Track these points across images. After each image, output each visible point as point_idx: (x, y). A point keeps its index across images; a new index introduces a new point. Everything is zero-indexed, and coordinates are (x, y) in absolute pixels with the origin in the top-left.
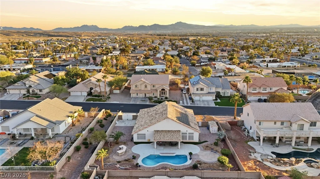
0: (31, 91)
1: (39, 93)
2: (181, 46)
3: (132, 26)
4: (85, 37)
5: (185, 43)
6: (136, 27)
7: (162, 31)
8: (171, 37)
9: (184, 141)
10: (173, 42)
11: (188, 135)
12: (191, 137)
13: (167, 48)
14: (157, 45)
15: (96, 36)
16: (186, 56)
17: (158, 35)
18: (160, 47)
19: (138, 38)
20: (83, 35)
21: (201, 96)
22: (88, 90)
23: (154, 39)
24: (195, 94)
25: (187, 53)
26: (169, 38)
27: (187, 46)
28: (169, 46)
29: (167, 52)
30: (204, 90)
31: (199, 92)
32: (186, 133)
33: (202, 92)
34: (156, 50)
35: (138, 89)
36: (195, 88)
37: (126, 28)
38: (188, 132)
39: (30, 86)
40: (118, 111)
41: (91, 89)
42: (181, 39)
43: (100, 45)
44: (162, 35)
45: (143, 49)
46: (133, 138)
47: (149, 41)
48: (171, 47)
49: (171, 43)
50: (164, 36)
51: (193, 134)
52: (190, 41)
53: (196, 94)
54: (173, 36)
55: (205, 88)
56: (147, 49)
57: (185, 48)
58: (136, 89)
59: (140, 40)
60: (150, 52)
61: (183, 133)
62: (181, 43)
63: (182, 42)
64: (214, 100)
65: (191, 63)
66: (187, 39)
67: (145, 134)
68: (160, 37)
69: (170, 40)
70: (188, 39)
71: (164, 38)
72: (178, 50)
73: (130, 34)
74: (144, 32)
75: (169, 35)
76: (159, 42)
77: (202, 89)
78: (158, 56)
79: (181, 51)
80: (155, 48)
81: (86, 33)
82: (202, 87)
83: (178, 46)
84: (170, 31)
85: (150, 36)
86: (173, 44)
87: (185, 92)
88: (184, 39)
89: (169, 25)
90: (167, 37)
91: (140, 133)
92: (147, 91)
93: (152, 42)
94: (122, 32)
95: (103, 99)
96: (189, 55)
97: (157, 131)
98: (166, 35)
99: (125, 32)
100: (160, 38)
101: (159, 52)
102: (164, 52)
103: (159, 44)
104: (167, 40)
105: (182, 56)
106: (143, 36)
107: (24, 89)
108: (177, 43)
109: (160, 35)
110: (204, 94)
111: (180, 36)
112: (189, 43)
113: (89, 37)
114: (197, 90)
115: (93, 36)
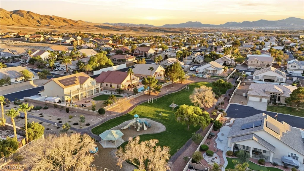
0: (195, 61)
1: (199, 62)
2: (289, 43)
3: (235, 22)
4: (193, 33)
5: (294, 40)
6: (240, 23)
7: (269, 28)
8: (279, 34)
9: (278, 81)
10: (281, 39)
11: (280, 79)
12: (282, 80)
13: (273, 43)
14: (263, 41)
15: (202, 32)
16: (291, 51)
17: (263, 32)
18: (266, 43)
19: (242, 34)
20: (191, 31)
21: (293, 70)
22: (224, 62)
23: (259, 35)
25: (292, 49)
26: (276, 34)
27: (295, 43)
28: (275, 42)
29: (273, 47)
30: (296, 67)
31: (293, 68)
32: (279, 78)
33: (294, 68)
34: (262, 45)
36: (290, 66)
37: (228, 24)
38: (280, 78)
39: (194, 59)
41: (225, 62)
42: (290, 36)
43: (211, 40)
44: (269, 32)
45: (250, 44)
46: (253, 78)
47: (255, 37)
48: (277, 43)
49: (278, 40)
50: (271, 32)
51: (283, 78)
52: (300, 39)
54: (282, 32)
55: (297, 66)
56: (253, 44)
57: (292, 44)
59: (245, 36)
60: (256, 46)
61: (277, 78)
62: (288, 40)
63: (290, 39)
64: (302, 74)
65: (294, 56)
66: (297, 36)
67: (259, 77)
68: (266, 33)
69: (277, 37)
70: (299, 37)
71: (271, 35)
72: (284, 46)
73: (235, 31)
74: (247, 28)
75: (276, 32)
76: (265, 38)
78: (264, 49)
79: (287, 47)
80: (261, 44)
81: (192, 30)
82: (295, 65)
83: (285, 43)
84: (279, 27)
85: (255, 33)
86: (280, 41)
87: (283, 69)
88: (293, 36)
89: (278, 21)
90: (275, 34)
91: (256, 76)
93: (258, 38)
94: (224, 28)
96: (294, 50)
97: (265, 76)
98: (273, 32)
99: (227, 28)
100: (266, 35)
101: (265, 47)
102: (270, 47)
103: (264, 41)
104: (274, 37)
105: (287, 51)
106: (248, 32)
107: (191, 60)
108: (284, 40)
109: (266, 32)
111: (290, 32)
112: (298, 41)
113: (197, 33)
114: (291, 66)
115: (199, 32)
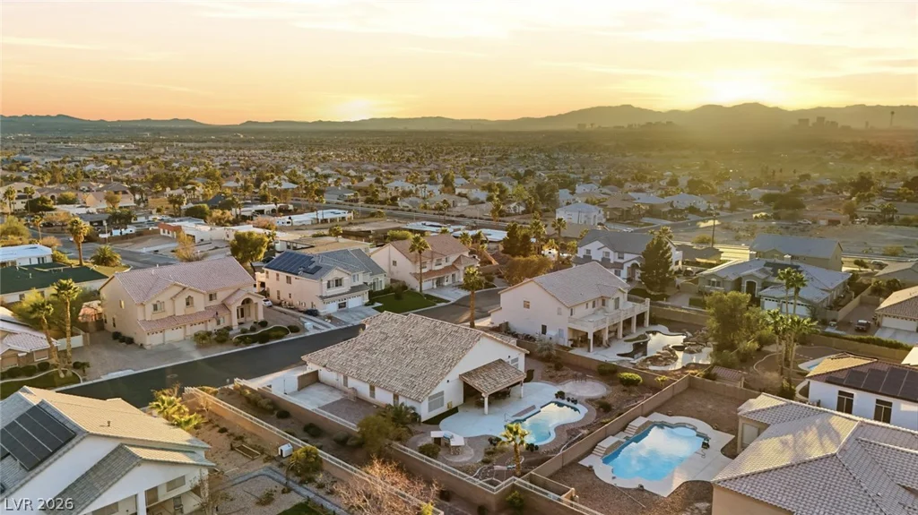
24: (327, 297)
35: (164, 316)
40: (228, 380)
53: (329, 297)
58: (158, 316)
77: (338, 283)
92: (196, 314)
95: (62, 375)
110: (344, 294)
